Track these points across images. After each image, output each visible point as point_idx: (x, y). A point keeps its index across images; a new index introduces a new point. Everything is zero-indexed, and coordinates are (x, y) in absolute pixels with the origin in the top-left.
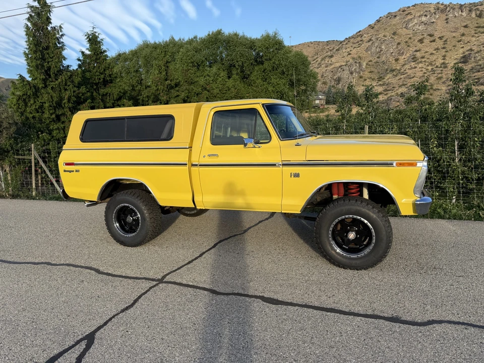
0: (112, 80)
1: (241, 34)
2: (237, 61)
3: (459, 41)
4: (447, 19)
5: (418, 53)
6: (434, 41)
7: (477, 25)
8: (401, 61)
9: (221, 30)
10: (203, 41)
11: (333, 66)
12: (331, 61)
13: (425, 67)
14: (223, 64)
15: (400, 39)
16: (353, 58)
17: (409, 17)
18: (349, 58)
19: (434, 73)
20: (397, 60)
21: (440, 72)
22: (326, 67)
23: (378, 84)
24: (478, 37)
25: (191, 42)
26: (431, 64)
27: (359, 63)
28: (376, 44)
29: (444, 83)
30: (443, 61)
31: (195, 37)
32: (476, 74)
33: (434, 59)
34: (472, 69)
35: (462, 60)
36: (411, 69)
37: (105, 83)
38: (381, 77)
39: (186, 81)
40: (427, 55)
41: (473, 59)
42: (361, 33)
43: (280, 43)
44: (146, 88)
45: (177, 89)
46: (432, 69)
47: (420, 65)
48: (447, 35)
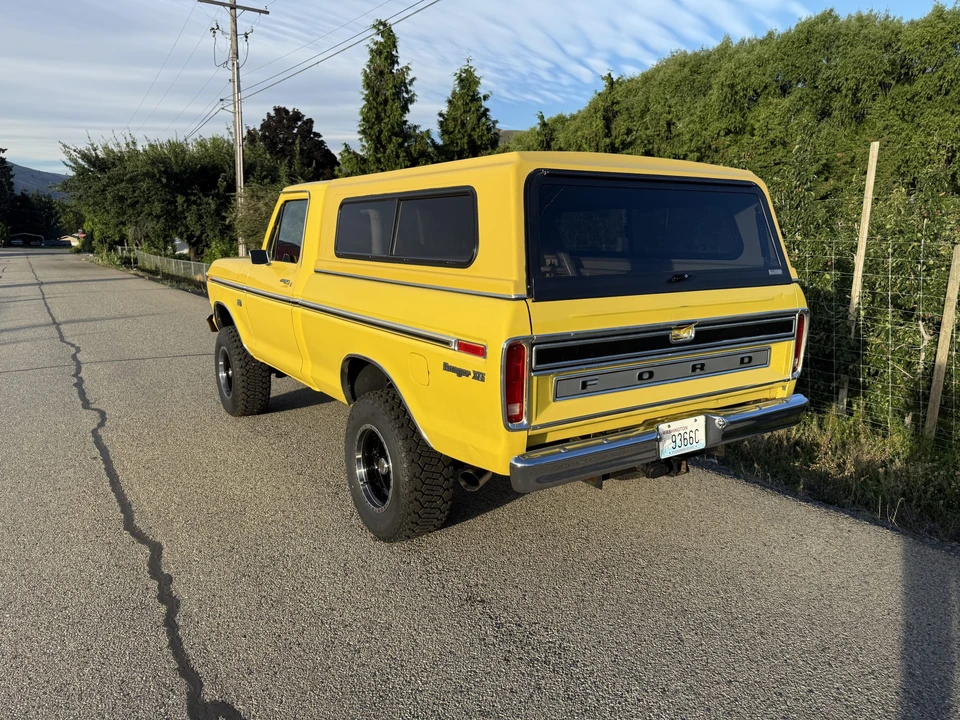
2: (846, 80)
14: (816, 87)
25: (756, 45)
39: (658, 135)
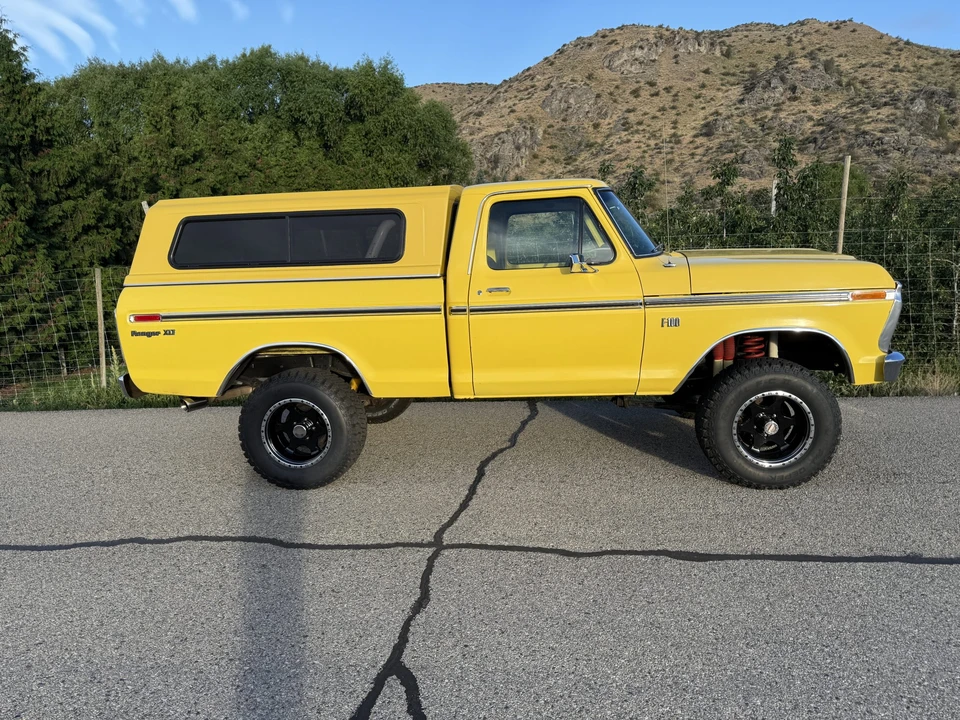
0: (51, 141)
1: (313, 59)
2: (310, 113)
3: (697, 97)
4: (676, 56)
5: (632, 114)
6: (657, 94)
7: (723, 71)
8: (604, 129)
9: (270, 46)
10: (231, 68)
11: (483, 133)
12: (480, 123)
13: (644, 140)
15: (601, 88)
16: (520, 120)
17: (614, 48)
18: (511, 119)
19: (660, 153)
20: (596, 126)
21: (669, 150)
22: (471, 134)
23: (565, 171)
24: (727, 91)
25: (203, 68)
26: (653, 136)
27: (531, 128)
28: (560, 95)
29: (677, 170)
30: (673, 131)
31: (212, 59)
32: (727, 156)
33: (658, 128)
34: (721, 146)
35: (704, 131)
36: (621, 144)
37: (37, 147)
38: (570, 158)
39: (214, 150)
40: (647, 120)
41: (721, 129)
42: (531, 72)
43: (396, 83)
44: (130, 162)
45: (197, 164)
46: (656, 145)
47: (637, 137)
48: (679, 85)
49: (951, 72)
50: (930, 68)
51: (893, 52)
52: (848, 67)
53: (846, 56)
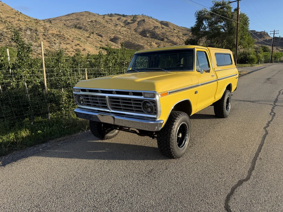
49: (35, 24)
50: (28, 22)
51: (17, 15)
52: (4, 17)
53: (2, 13)
